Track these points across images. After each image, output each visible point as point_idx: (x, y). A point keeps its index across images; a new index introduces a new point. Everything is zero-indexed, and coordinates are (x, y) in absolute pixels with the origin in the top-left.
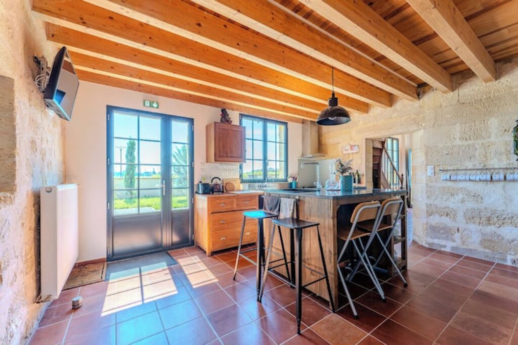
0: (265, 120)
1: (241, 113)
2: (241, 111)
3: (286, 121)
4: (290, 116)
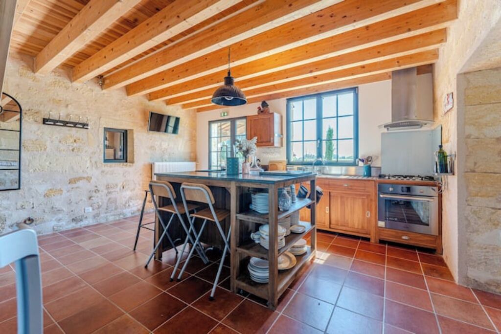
0: (319, 96)
1: (288, 98)
2: (287, 96)
3: (356, 86)
4: (361, 77)
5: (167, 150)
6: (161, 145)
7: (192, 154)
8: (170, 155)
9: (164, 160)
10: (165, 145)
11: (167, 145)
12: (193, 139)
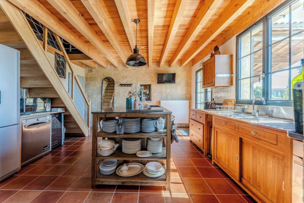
1: (237, 35)
5: (170, 93)
6: (166, 90)
7: (188, 95)
8: (171, 96)
9: (168, 99)
10: (168, 90)
11: (170, 90)
12: (188, 85)
